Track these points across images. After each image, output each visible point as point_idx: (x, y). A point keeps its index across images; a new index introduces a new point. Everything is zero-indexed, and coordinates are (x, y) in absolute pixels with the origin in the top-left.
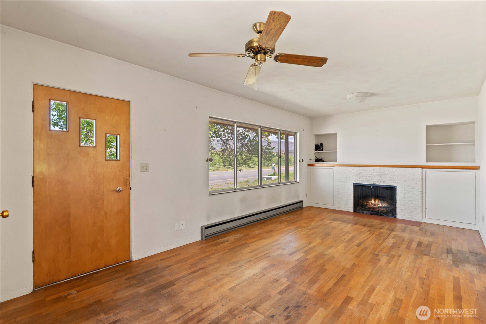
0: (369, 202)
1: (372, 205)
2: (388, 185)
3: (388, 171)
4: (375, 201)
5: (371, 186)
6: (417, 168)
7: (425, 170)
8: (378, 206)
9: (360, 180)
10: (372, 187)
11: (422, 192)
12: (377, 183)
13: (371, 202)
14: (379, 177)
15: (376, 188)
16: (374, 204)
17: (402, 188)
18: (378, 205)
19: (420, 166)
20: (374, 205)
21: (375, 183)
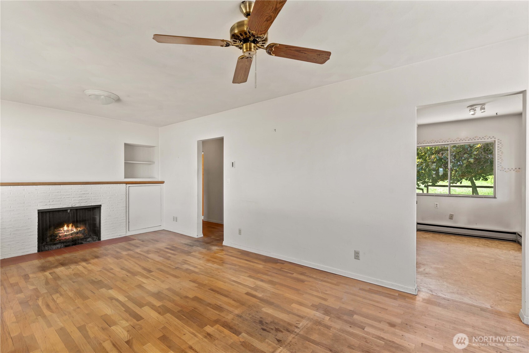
0: (61, 229)
1: (64, 233)
2: (92, 206)
3: (91, 188)
4: (68, 226)
5: (67, 210)
6: (122, 184)
7: (128, 185)
8: (73, 232)
9: (50, 203)
10: (69, 211)
11: (126, 207)
12: (77, 205)
13: (64, 229)
14: (80, 197)
15: (75, 211)
16: (68, 231)
17: (108, 206)
18: (72, 230)
19: (125, 182)
20: (66, 232)
21: (74, 205)
